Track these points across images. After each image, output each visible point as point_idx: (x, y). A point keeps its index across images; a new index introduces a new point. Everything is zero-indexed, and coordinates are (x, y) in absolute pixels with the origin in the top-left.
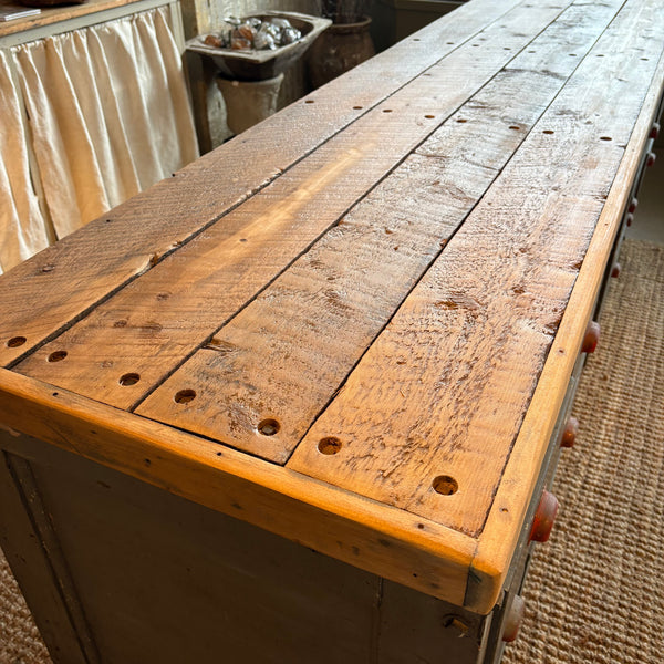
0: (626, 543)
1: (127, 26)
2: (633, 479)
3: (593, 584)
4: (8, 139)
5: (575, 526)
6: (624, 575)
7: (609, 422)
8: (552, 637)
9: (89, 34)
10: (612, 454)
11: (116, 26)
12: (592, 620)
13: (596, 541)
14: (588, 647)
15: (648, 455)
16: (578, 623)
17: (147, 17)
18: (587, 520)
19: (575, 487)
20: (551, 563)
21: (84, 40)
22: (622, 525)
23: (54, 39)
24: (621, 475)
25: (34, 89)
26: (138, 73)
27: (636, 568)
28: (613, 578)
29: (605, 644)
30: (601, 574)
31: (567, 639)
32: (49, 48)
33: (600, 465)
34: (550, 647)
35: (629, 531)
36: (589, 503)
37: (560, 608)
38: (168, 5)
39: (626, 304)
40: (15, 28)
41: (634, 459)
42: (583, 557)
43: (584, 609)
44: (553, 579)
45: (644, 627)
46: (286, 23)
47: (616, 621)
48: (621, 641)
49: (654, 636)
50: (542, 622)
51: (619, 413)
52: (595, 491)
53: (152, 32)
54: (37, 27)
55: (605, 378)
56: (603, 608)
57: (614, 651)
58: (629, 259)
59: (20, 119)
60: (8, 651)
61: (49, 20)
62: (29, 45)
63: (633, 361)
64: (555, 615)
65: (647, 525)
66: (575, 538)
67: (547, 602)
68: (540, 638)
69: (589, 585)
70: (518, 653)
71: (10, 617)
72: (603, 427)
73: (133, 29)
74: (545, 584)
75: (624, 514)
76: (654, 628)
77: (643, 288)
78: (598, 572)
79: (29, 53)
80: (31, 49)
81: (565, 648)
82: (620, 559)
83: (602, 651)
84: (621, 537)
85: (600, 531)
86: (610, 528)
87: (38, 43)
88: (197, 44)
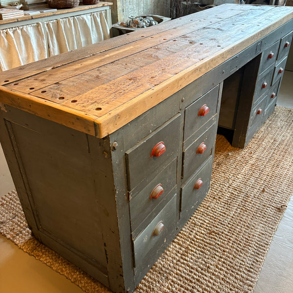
0: (239, 205)
1: (89, 17)
2: (249, 186)
3: (221, 216)
4: (41, 54)
5: (221, 198)
6: (234, 215)
7: (247, 167)
8: (199, 230)
9: (74, 19)
10: (244, 178)
11: (84, 17)
12: (216, 227)
13: (227, 204)
14: (212, 235)
15: (258, 179)
16: (211, 227)
17: (97, 14)
18: (226, 197)
19: (225, 186)
20: (207, 209)
21: (72, 21)
22: (239, 200)
23: (61, 20)
24: (245, 185)
25: (52, 37)
26: (92, 35)
27: (239, 213)
28: (229, 216)
29: (218, 234)
30: (225, 214)
31: (205, 231)
32: (59, 23)
33: (238, 181)
34: (197, 233)
35: (241, 202)
36: (229, 192)
37: (205, 222)
38: (106, 10)
39: (270, 129)
40: (46, 15)
41: (252, 180)
42: (220, 208)
43: (215, 223)
44: (206, 214)
45: (235, 231)
46: (152, 19)
47: (225, 228)
48: (225, 234)
49: (238, 234)
50: (197, 225)
51: (252, 165)
52: (233, 189)
53: (99, 20)
54: (54, 15)
55: (251, 153)
56: (222, 224)
57: (221, 237)
58: (277, 113)
59: (46, 47)
60: (13, 214)
61: (59, 13)
62: (51, 21)
63: (265, 149)
64: (203, 224)
65: (249, 201)
66: (219, 202)
67: (202, 220)
68: (195, 230)
69: (219, 217)
70: (185, 233)
71: (15, 204)
72: (244, 169)
73: (91, 19)
74: (203, 215)
75: (241, 197)
76: (239, 232)
77: (279, 124)
78: (224, 213)
79: (51, 24)
80: (52, 23)
81: (203, 234)
82: (234, 210)
83: (217, 236)
84: (237, 204)
85: (230, 201)
86: (234, 200)
87: (54, 21)
88: (117, 26)
